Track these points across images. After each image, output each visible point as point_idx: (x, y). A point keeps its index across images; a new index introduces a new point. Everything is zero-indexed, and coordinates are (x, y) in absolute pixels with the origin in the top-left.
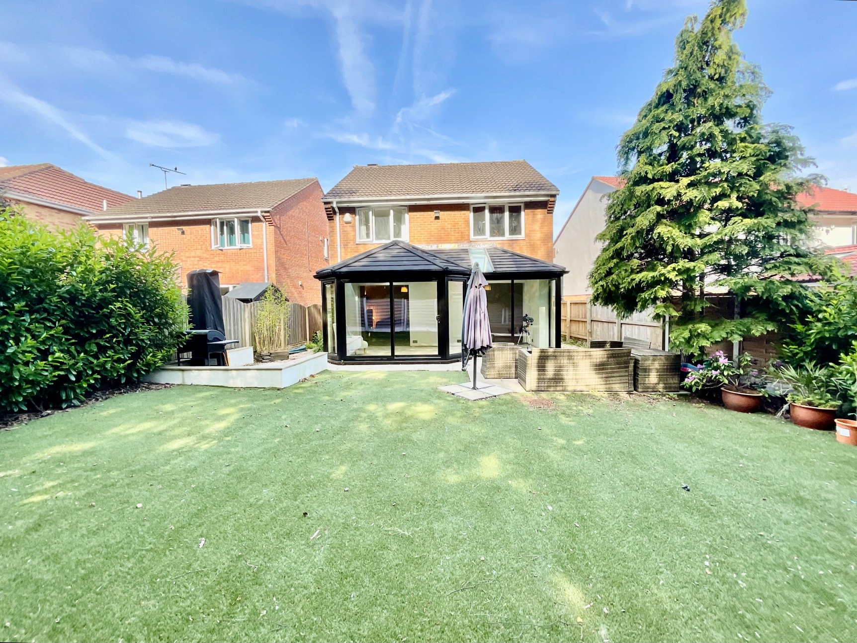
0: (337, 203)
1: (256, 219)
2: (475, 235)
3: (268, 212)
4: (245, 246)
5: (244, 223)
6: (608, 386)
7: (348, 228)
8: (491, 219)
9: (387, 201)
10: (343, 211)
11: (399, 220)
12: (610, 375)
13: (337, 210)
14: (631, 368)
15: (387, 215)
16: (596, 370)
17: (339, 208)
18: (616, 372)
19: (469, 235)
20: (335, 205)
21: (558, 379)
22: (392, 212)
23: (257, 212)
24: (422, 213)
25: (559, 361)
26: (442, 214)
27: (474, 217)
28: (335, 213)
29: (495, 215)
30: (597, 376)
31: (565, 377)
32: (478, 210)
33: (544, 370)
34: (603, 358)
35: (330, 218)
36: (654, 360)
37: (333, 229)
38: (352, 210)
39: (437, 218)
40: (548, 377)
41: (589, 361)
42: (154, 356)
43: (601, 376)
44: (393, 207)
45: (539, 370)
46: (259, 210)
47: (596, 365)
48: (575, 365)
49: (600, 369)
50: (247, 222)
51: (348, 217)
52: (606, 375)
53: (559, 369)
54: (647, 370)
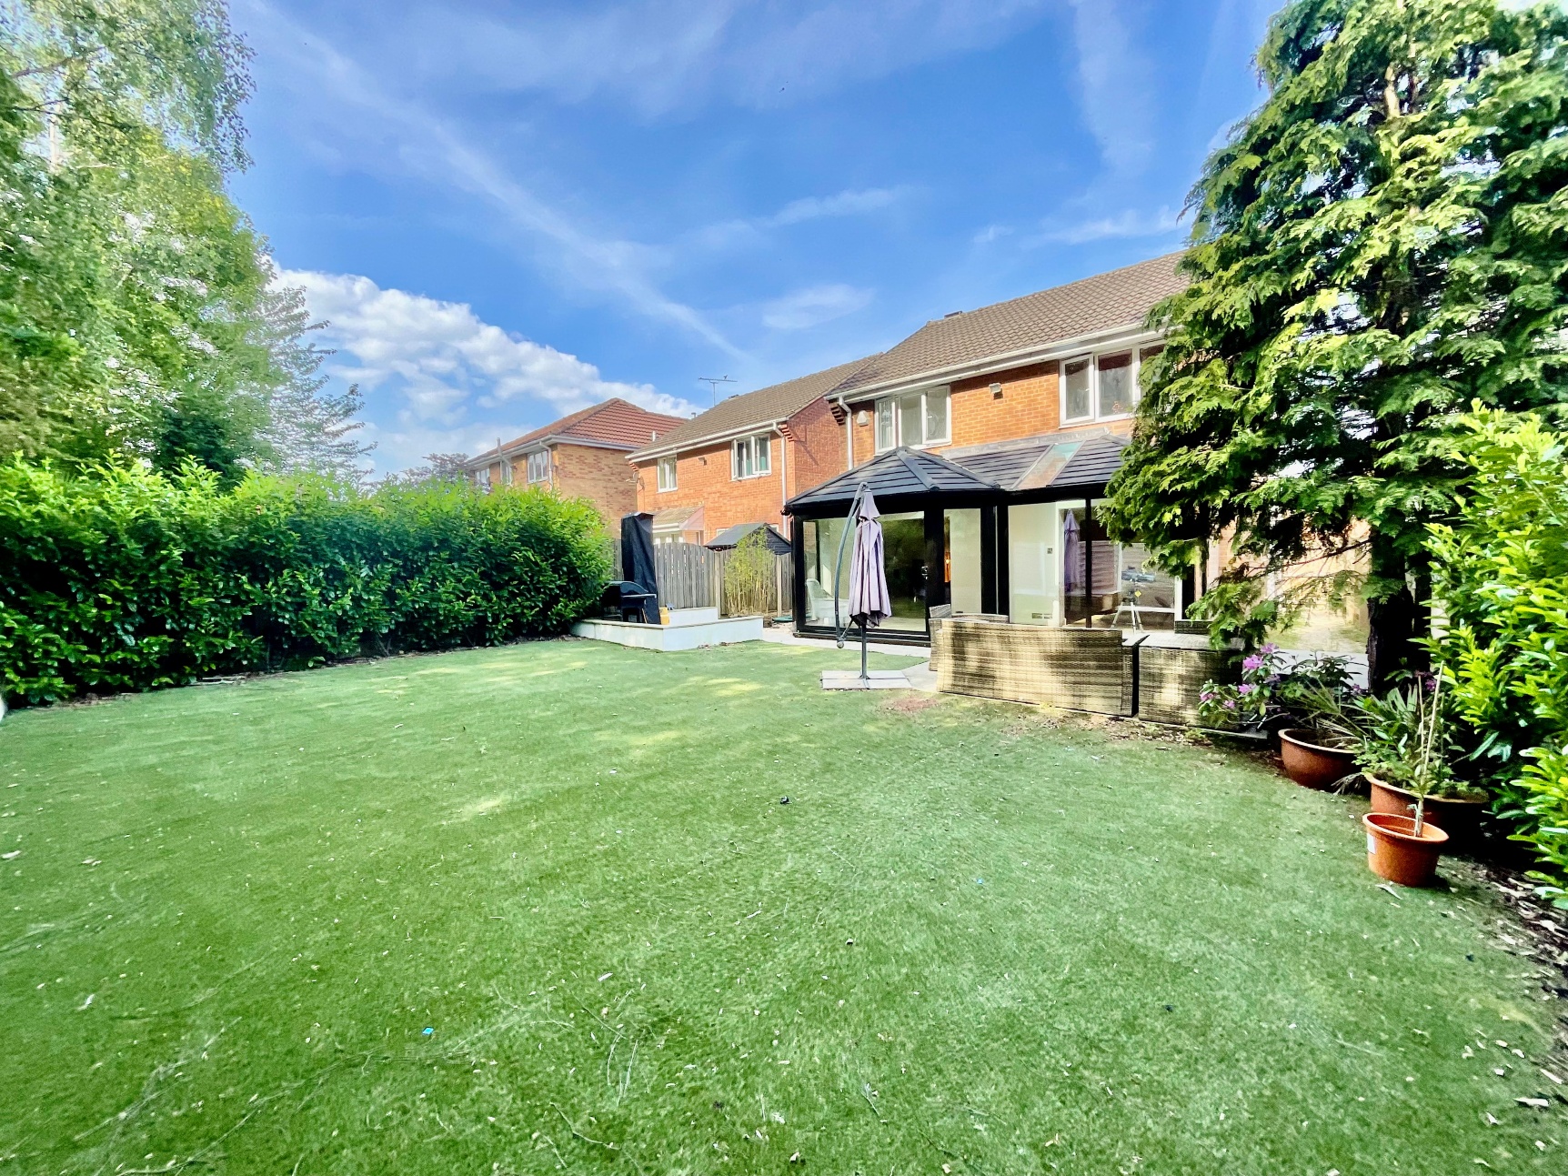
0: (845, 398)
1: (774, 435)
2: (1068, 416)
3: (785, 422)
4: (764, 473)
5: (762, 441)
6: (1077, 700)
7: (865, 434)
8: (1103, 381)
9: (913, 381)
10: (855, 408)
11: (937, 409)
12: (1078, 679)
13: (847, 408)
14: (1127, 671)
15: (917, 404)
16: (1052, 666)
17: (850, 405)
18: (1096, 675)
19: (1057, 418)
20: (841, 402)
21: (983, 677)
22: (924, 398)
23: (771, 425)
24: (973, 392)
25: (985, 645)
26: (1007, 388)
27: (1068, 383)
28: (845, 413)
29: (1111, 373)
30: (1055, 678)
31: (997, 674)
32: (1075, 369)
33: (963, 659)
34: (1062, 645)
35: (841, 422)
36: (1173, 657)
37: (844, 435)
38: (869, 406)
39: (998, 396)
40: (970, 671)
41: (1037, 648)
42: (566, 606)
43: (1061, 678)
44: (926, 391)
45: (955, 658)
46: (774, 422)
47: (1052, 658)
48: (1013, 656)
49: (1060, 666)
50: (765, 440)
51: (863, 416)
52: (1073, 679)
53: (985, 657)
54: (1158, 679)
